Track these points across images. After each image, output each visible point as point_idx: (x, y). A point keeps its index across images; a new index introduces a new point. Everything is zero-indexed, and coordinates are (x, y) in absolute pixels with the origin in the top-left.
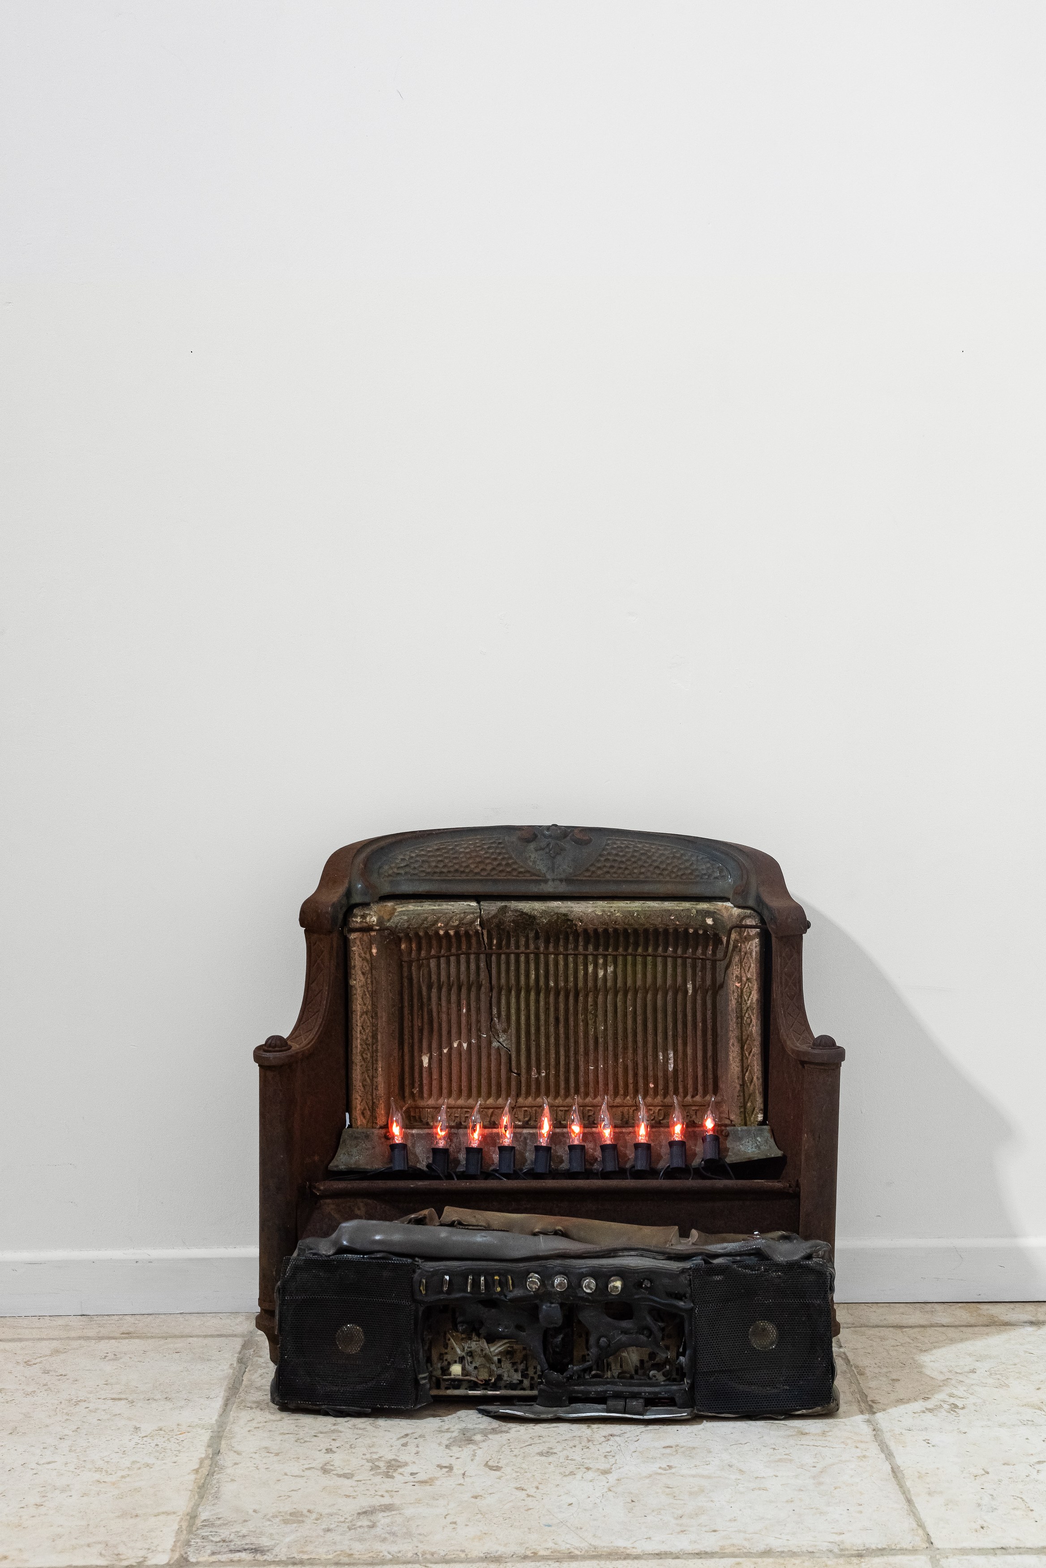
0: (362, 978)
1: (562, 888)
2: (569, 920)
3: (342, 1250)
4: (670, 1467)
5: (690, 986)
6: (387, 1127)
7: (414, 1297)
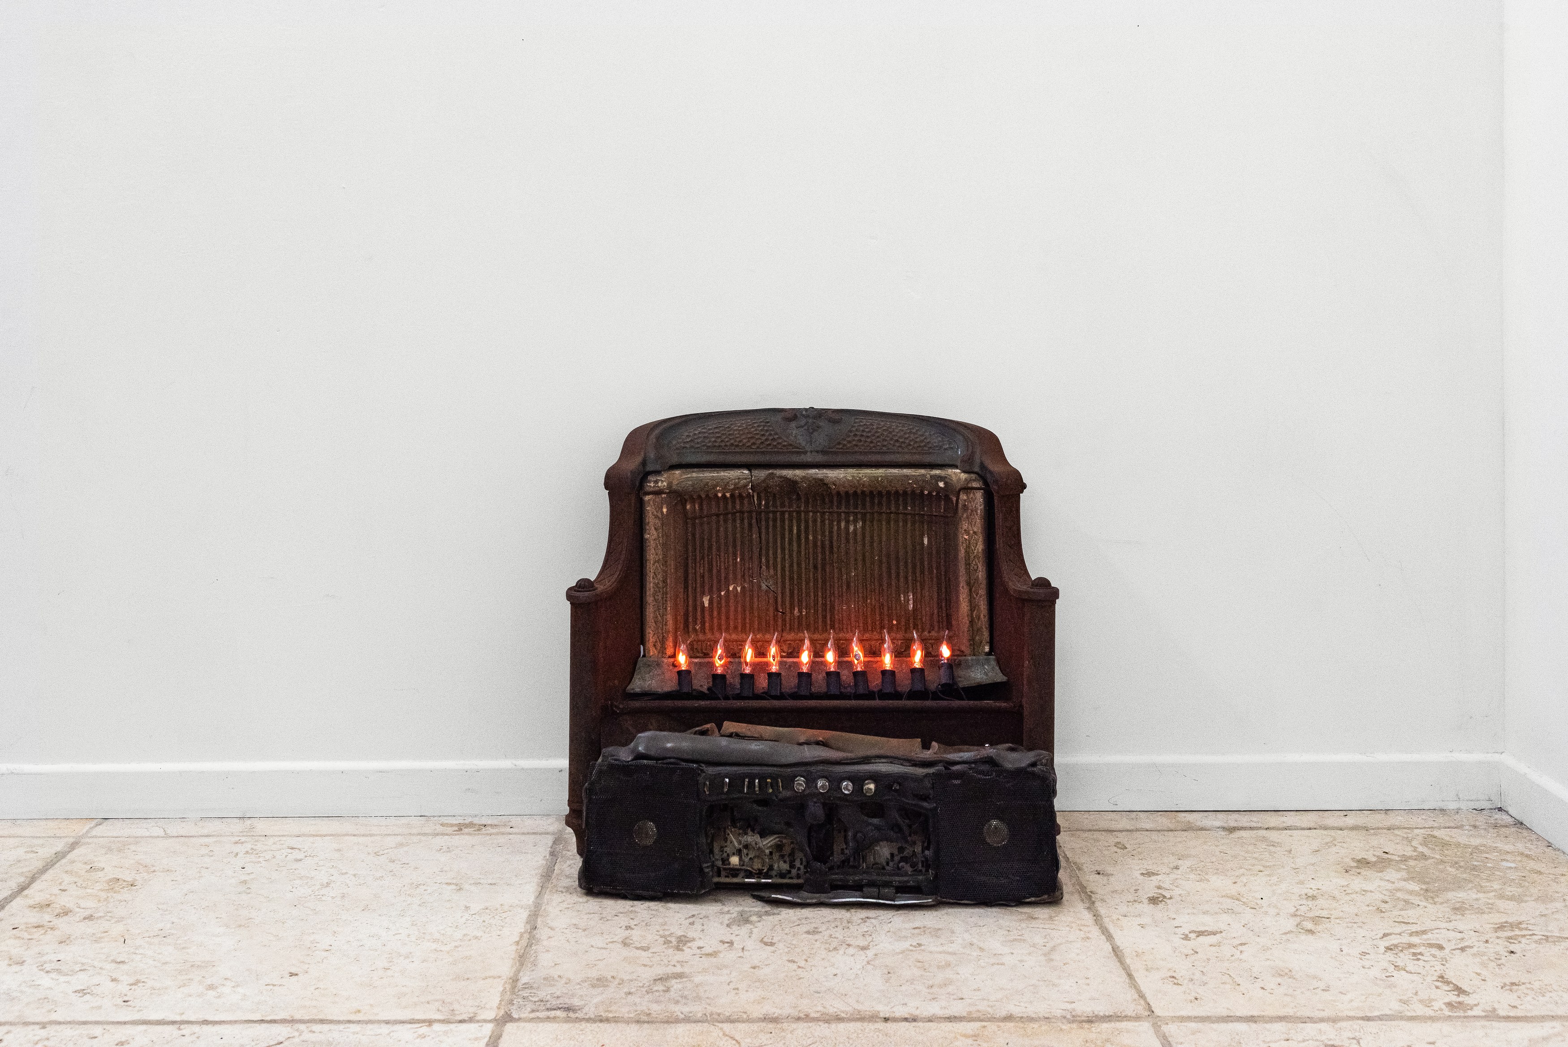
0: (655, 533)
1: (819, 458)
2: (825, 484)
3: (640, 756)
4: (920, 945)
5: (926, 537)
6: (674, 656)
7: (698, 796)
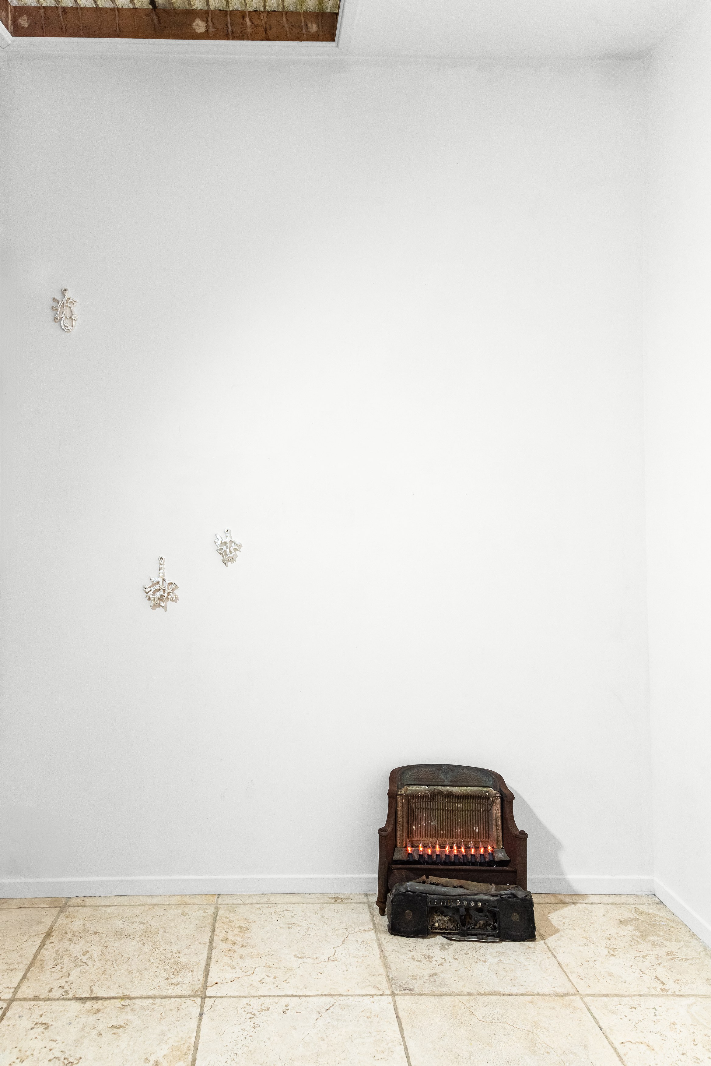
0: (400, 807)
1: (449, 784)
2: (452, 793)
3: (409, 892)
4: (501, 960)
5: (482, 810)
6: (406, 847)
7: (427, 905)
